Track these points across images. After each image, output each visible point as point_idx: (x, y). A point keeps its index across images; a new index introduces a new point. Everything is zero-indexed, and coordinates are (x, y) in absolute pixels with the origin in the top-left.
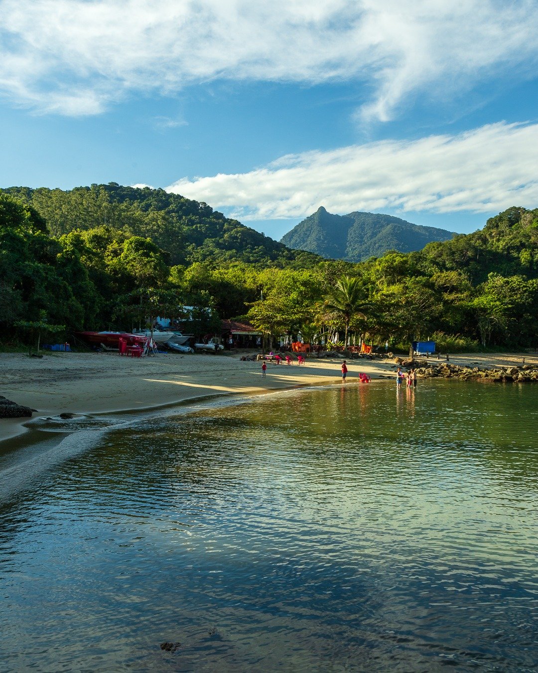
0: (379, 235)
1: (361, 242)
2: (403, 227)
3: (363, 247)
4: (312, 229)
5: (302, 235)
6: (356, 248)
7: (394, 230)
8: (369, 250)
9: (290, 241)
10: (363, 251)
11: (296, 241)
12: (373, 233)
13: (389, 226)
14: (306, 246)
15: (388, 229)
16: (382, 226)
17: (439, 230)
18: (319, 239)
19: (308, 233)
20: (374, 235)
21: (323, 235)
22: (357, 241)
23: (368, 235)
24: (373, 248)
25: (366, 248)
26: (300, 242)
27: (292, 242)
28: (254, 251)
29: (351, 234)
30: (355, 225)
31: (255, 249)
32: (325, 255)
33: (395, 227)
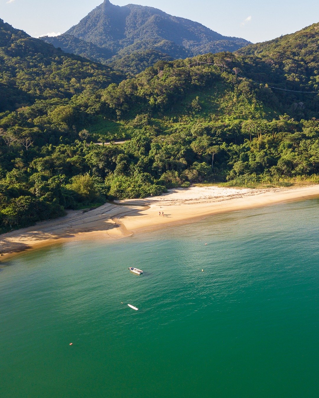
0: (146, 23)
1: (135, 28)
2: (163, 17)
3: (136, 31)
4: (100, 16)
5: (94, 21)
6: (131, 32)
7: (156, 19)
8: (139, 34)
9: (85, 24)
10: (135, 35)
11: (90, 24)
12: (142, 21)
13: (153, 17)
14: (96, 29)
15: (152, 19)
16: (149, 16)
17: (186, 19)
18: (105, 24)
19: (98, 19)
20: (143, 22)
21: (108, 21)
22: (131, 27)
23: (139, 22)
24: (142, 32)
25: (137, 32)
26: (92, 26)
27: (86, 26)
28: (34, 57)
29: (128, 21)
30: (131, 14)
31: (35, 55)
32: (110, 37)
33: (157, 17)
